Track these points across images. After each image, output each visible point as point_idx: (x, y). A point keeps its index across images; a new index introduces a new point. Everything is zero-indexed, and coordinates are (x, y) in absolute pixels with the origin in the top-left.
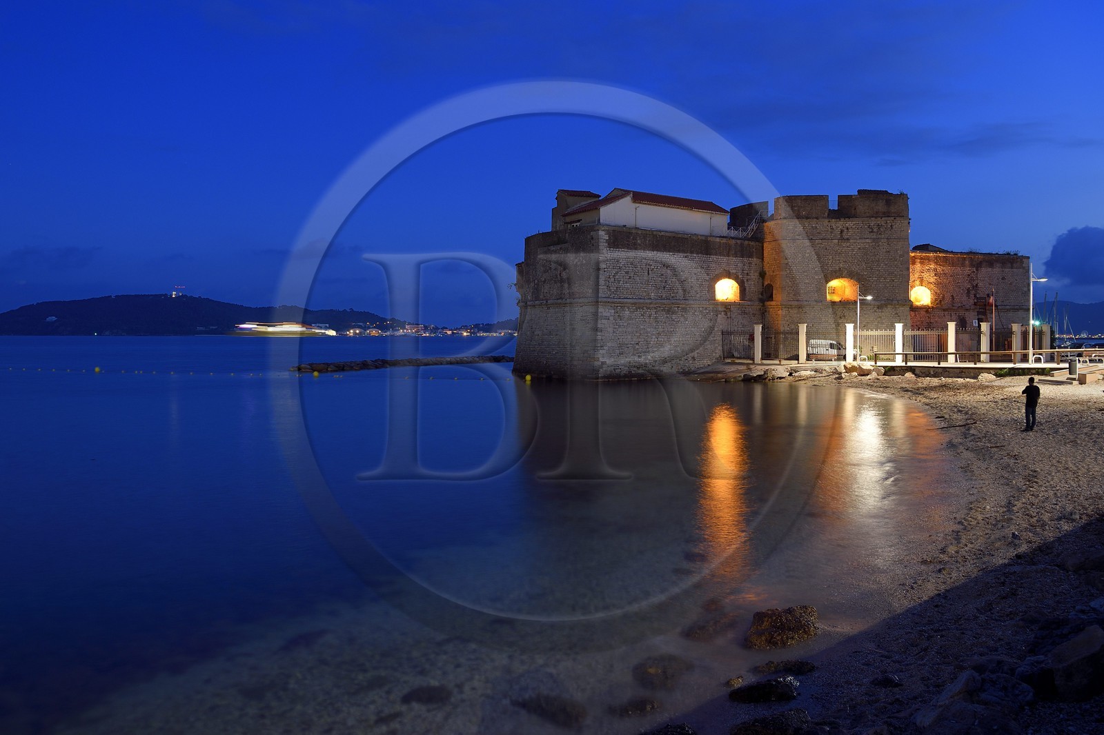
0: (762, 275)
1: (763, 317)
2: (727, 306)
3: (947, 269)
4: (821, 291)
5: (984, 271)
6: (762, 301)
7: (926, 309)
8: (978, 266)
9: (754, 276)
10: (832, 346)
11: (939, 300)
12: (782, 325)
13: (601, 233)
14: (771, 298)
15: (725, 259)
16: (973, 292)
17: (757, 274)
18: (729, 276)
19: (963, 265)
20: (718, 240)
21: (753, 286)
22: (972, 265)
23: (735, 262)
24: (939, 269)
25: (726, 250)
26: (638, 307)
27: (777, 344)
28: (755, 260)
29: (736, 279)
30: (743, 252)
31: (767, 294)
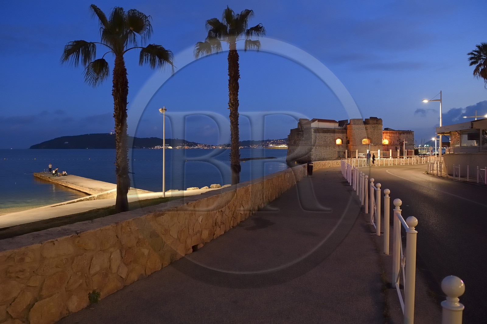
0: (347, 138)
1: (347, 147)
2: (339, 145)
3: (393, 135)
4: (361, 142)
5: (402, 135)
6: (347, 144)
7: (387, 145)
8: (400, 134)
9: (345, 138)
10: (364, 155)
11: (390, 143)
12: (352, 150)
13: (312, 130)
14: (349, 143)
15: (338, 134)
16: (399, 141)
17: (345, 137)
18: (339, 138)
19: (397, 134)
20: (337, 130)
21: (345, 140)
22: (399, 134)
23: (341, 135)
24: (390, 135)
25: (339, 132)
26: (320, 146)
27: (350, 154)
28: (345, 134)
29: (341, 139)
30: (342, 132)
31: (348, 142)
